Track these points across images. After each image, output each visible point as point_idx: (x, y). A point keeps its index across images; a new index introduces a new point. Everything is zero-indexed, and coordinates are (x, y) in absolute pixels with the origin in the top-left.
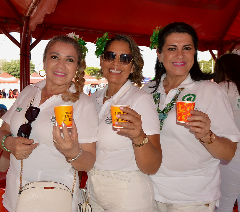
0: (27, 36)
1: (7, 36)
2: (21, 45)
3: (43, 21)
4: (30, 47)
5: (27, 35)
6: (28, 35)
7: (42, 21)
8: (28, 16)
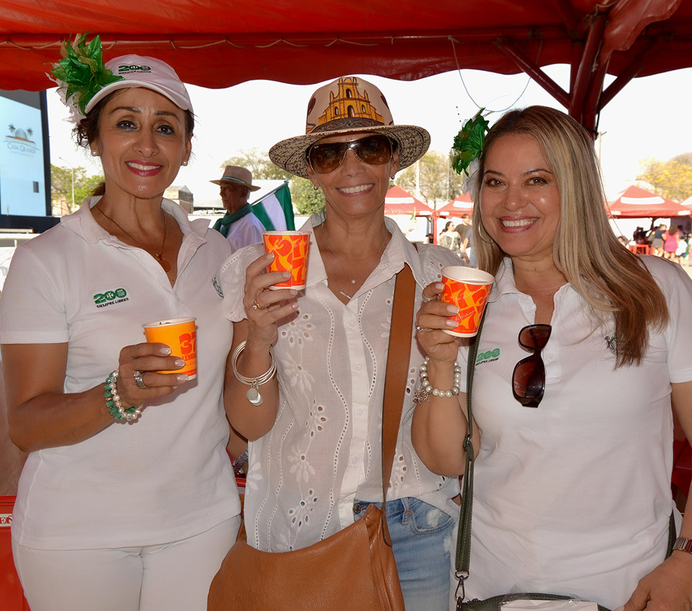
0: (593, 70)
1: (533, 78)
2: (574, 99)
3: (676, 8)
4: (598, 102)
5: (595, 65)
6: (598, 68)
7: (671, 10)
8: (607, 6)
